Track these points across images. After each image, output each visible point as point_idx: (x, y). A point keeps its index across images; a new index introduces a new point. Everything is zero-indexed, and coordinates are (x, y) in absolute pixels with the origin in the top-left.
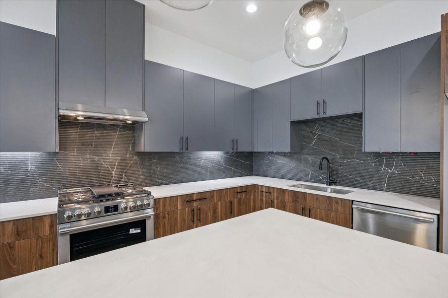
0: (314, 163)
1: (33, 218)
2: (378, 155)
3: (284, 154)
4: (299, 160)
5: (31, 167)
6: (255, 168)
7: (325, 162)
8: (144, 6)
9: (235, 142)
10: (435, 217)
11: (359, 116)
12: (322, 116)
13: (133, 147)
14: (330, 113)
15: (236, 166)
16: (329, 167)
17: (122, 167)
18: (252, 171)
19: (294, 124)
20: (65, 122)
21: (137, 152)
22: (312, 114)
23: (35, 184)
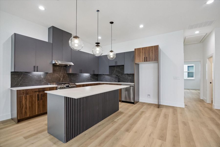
0: (115, 77)
1: (53, 87)
2: (128, 74)
3: (107, 75)
4: (111, 76)
5: (42, 77)
6: (99, 79)
7: (117, 76)
8: (71, 34)
9: (94, 71)
10: (134, 85)
11: (123, 66)
12: (116, 65)
13: (66, 72)
14: (118, 64)
15: (93, 79)
16: (118, 78)
17: (64, 77)
18: (98, 80)
19: (110, 67)
20: (55, 65)
21: (68, 74)
22: (114, 65)
23: (43, 82)
